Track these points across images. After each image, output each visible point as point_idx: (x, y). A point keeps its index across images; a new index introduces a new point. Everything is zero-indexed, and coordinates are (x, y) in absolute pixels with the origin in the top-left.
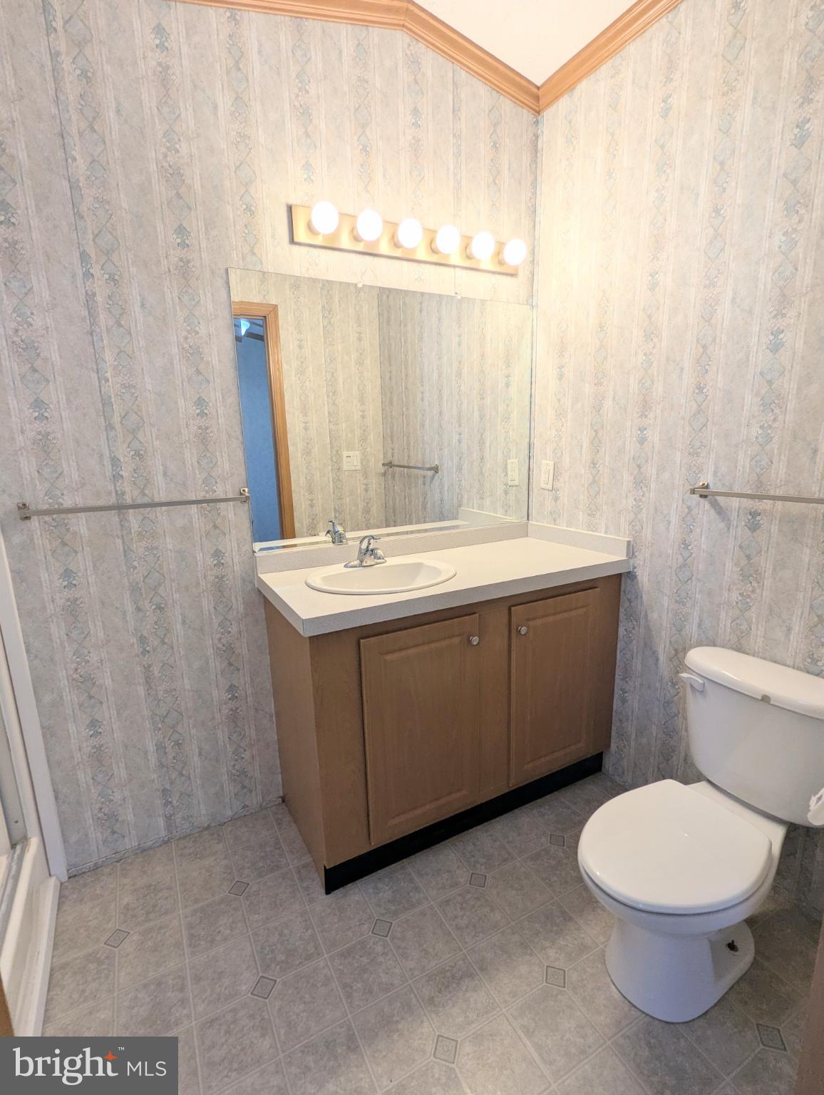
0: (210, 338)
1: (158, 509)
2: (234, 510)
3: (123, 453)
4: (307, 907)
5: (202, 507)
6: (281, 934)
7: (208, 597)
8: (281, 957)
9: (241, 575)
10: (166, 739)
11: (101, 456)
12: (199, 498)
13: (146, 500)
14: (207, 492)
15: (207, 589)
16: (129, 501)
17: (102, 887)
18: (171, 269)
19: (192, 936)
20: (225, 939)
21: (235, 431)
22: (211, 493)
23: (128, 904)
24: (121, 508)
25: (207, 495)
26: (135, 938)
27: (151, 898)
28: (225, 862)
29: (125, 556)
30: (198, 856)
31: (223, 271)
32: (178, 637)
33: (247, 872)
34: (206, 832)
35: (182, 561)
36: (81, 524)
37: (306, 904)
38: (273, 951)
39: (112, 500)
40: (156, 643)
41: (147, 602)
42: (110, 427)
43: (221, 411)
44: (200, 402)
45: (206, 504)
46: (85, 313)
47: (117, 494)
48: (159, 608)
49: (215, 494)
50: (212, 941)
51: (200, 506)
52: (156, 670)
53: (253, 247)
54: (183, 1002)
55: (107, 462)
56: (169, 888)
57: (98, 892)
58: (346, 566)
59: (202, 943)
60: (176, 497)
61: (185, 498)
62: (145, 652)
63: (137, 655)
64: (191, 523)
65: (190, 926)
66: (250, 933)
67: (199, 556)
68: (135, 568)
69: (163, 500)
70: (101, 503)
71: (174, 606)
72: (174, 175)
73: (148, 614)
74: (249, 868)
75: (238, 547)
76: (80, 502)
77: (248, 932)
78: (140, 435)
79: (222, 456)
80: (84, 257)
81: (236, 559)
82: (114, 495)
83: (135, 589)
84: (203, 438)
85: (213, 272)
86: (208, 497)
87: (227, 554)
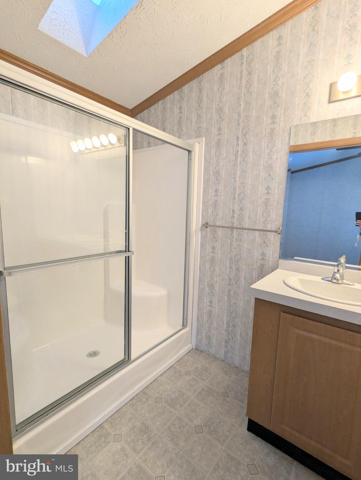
0: (277, 160)
1: (244, 231)
2: (274, 237)
3: (236, 208)
4: (237, 425)
5: (260, 233)
6: (220, 422)
7: (256, 272)
8: (212, 428)
9: (271, 267)
10: (230, 322)
11: (230, 209)
12: (260, 229)
13: (241, 226)
14: (264, 227)
15: (256, 268)
16: (235, 226)
17: (198, 358)
18: (266, 134)
19: (200, 392)
20: (206, 404)
21: (281, 201)
22: (265, 227)
23: (198, 368)
24: (232, 228)
25: (264, 228)
26: (191, 378)
27: (204, 372)
28: (230, 383)
29: (230, 246)
30: (226, 373)
31: (289, 129)
32: (241, 284)
33: (232, 392)
34: (236, 368)
35: (249, 253)
36: (220, 232)
37: (237, 424)
38: (212, 423)
39: (230, 225)
40: (234, 282)
41: (234, 266)
42: (234, 198)
43: (276, 192)
44: (268, 188)
45: (262, 232)
46: (234, 158)
47: (232, 223)
48: (237, 269)
49: (267, 228)
50: (203, 400)
51: (260, 232)
52: (232, 292)
53: (306, 113)
54: (181, 406)
55: (231, 211)
56: (210, 374)
57: (196, 358)
58: (322, 279)
59: (200, 397)
60: (252, 227)
61: (254, 228)
62: (230, 284)
63: (227, 284)
64: (255, 239)
65: (203, 390)
66: (213, 410)
67: (256, 253)
68: (232, 251)
69: (246, 227)
70: (227, 225)
71: (242, 270)
72: (275, 95)
73: (233, 270)
74: (234, 392)
75: (273, 254)
76: (221, 224)
77: (213, 409)
78: (243, 202)
79: (273, 212)
80: (238, 138)
81: (271, 259)
82: (231, 223)
83: (231, 259)
84: (267, 203)
85: (284, 131)
86: (264, 229)
87: (267, 256)
